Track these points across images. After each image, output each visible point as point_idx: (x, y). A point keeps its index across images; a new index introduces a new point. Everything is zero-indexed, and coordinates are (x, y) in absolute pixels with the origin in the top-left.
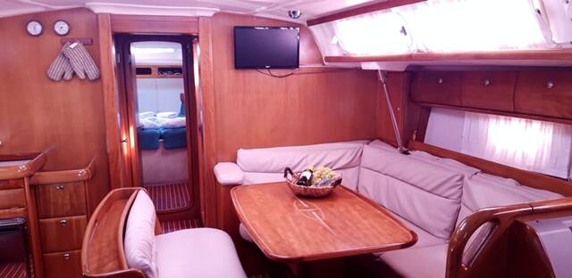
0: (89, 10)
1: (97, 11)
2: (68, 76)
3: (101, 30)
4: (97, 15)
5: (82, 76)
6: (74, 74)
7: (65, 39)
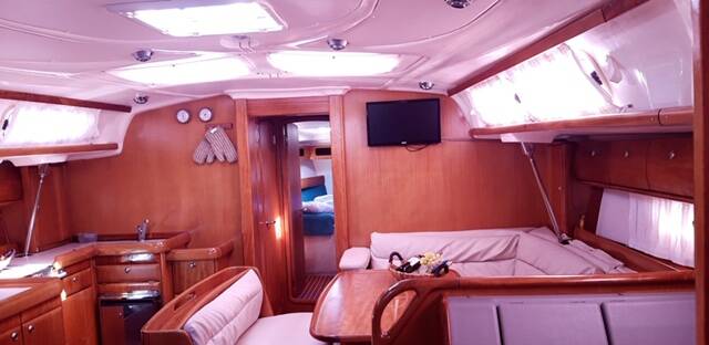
0: (229, 97)
1: (234, 97)
2: (210, 160)
3: (238, 115)
4: (235, 101)
5: (221, 158)
6: (215, 158)
7: (209, 124)
